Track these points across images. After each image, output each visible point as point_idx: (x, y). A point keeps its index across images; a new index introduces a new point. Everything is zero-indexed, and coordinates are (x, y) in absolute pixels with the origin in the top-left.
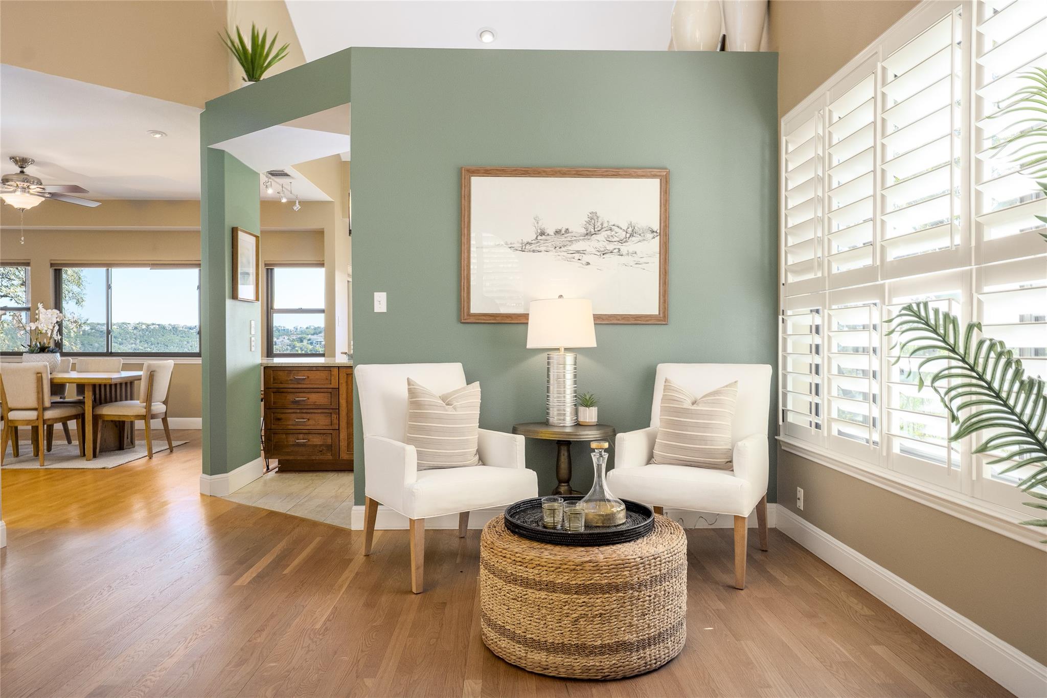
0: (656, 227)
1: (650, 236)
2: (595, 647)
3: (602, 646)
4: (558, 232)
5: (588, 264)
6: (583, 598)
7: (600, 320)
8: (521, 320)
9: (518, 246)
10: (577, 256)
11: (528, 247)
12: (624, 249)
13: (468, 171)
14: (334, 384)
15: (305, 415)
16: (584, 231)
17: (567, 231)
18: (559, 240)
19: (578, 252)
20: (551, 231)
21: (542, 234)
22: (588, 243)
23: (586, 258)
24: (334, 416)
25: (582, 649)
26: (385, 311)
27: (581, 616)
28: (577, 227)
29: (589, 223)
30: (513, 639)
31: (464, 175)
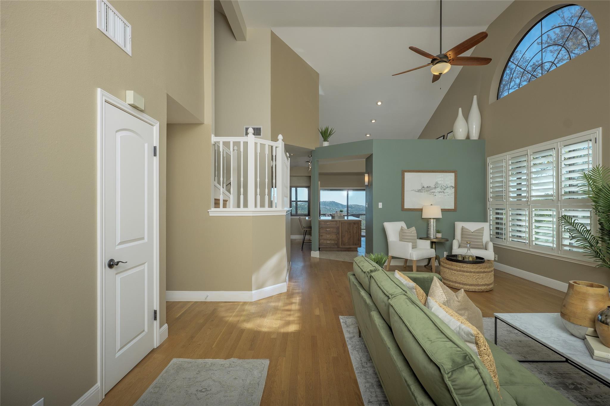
0: (453, 185)
1: (452, 188)
2: (481, 285)
3: (482, 284)
4: (427, 187)
5: (435, 195)
6: (478, 274)
7: (443, 210)
8: (421, 210)
9: (417, 190)
10: (433, 193)
11: (419, 191)
12: (445, 191)
13: (404, 171)
14: (338, 226)
15: (329, 235)
16: (434, 187)
17: (430, 187)
18: (428, 189)
19: (433, 192)
20: (426, 187)
21: (423, 187)
22: (435, 190)
23: (435, 194)
24: (338, 235)
25: (478, 285)
26: (382, 207)
27: (478, 278)
28: (433, 186)
29: (436, 184)
30: (459, 284)
31: (403, 172)
